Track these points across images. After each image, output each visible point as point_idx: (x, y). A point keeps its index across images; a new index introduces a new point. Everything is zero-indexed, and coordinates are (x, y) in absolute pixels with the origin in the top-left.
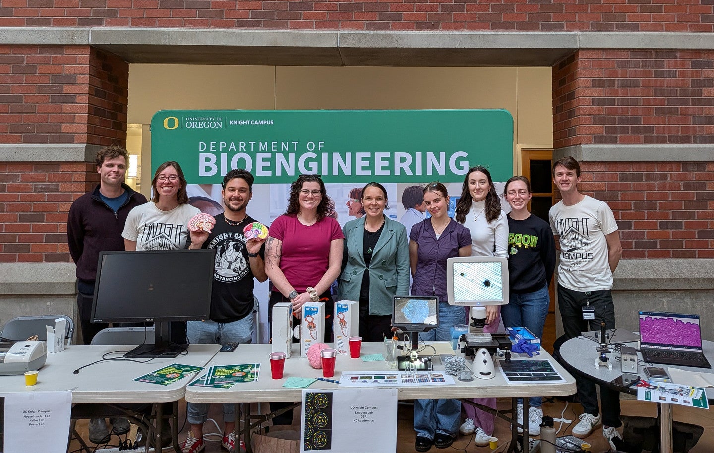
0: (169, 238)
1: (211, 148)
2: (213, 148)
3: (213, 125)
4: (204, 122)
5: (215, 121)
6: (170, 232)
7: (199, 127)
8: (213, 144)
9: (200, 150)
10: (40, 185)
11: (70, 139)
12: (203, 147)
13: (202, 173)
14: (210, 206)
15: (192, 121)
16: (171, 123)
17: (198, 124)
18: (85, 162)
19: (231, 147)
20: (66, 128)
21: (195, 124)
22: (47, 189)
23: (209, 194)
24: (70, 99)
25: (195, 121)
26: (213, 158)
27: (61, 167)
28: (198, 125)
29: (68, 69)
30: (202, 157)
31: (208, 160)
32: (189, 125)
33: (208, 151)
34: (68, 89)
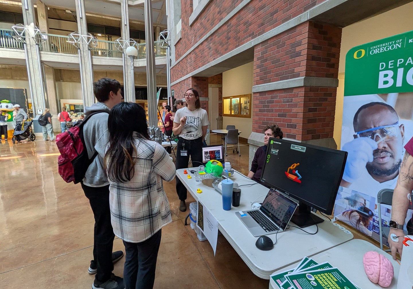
0: (194, 123)
1: (389, 66)
2: (391, 66)
3: (393, 47)
4: (385, 47)
5: (395, 43)
6: (194, 120)
7: (381, 52)
8: (391, 63)
9: (380, 69)
10: (285, 99)
11: (298, 75)
12: (383, 65)
13: (381, 86)
14: (385, 109)
15: (375, 49)
16: (359, 54)
17: (380, 49)
18: (304, 86)
19: (408, 62)
20: (297, 70)
21: (377, 50)
22: (288, 102)
23: (385, 100)
24: (298, 54)
25: (378, 48)
26: (391, 73)
27: (294, 90)
28: (379, 51)
29: (298, 38)
30: (382, 74)
31: (386, 76)
32: (373, 52)
33: (387, 69)
34: (298, 49)
